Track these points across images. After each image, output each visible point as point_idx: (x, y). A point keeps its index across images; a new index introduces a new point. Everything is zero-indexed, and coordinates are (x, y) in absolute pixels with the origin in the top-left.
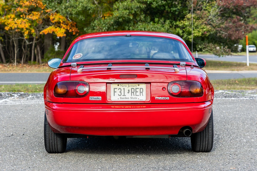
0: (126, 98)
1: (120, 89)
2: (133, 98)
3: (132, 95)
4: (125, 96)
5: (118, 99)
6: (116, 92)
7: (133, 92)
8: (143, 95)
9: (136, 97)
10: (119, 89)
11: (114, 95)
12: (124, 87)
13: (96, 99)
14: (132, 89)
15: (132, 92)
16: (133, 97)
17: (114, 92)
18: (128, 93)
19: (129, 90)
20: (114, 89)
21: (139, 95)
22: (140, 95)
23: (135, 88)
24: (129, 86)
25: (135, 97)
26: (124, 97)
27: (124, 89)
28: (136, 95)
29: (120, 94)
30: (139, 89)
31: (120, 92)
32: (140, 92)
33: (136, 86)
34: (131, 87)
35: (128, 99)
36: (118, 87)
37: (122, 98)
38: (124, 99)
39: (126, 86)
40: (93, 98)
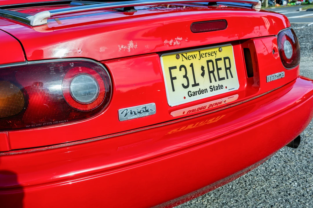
0: (201, 92)
1: (183, 69)
2: (214, 87)
3: (211, 82)
4: (198, 85)
5: (185, 98)
6: (175, 78)
7: (213, 72)
8: (232, 77)
9: (221, 83)
10: (180, 70)
11: (174, 90)
12: (192, 61)
13: (140, 113)
14: (208, 62)
15: (210, 72)
16: (215, 86)
17: (173, 79)
18: (203, 75)
19: (203, 68)
20: (170, 69)
21: (226, 78)
22: (228, 78)
23: (213, 58)
24: (201, 56)
25: (218, 86)
26: (196, 89)
27: (192, 65)
28: (220, 79)
29: (186, 84)
30: (223, 59)
31: (185, 76)
32: (226, 69)
33: (216, 54)
34: (206, 56)
35: (205, 92)
36: (178, 63)
37: (192, 94)
38: (196, 95)
39: (195, 58)
40: (131, 113)
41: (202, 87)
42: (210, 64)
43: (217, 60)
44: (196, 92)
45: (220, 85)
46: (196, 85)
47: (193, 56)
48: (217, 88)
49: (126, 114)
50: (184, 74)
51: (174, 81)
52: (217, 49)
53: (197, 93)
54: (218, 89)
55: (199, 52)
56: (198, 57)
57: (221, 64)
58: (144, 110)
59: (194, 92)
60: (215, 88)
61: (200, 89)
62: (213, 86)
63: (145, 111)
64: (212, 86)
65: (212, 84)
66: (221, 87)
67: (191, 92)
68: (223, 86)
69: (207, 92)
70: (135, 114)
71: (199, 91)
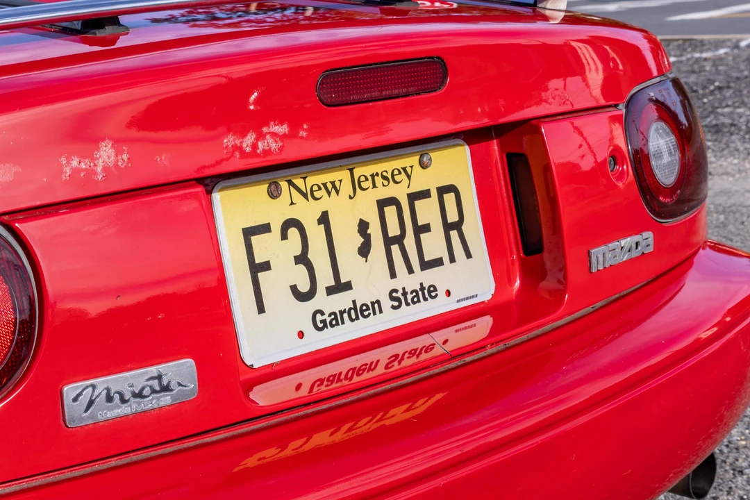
0: (360, 311)
1: (293, 232)
2: (405, 294)
3: (393, 274)
4: (348, 286)
5: (301, 335)
6: (266, 266)
7: (399, 240)
8: (469, 256)
9: (429, 277)
10: (284, 236)
11: (261, 309)
12: (327, 203)
13: (139, 395)
14: (382, 204)
15: (388, 241)
16: (408, 290)
17: (258, 268)
18: (364, 251)
19: (363, 227)
20: (249, 233)
21: (446, 259)
22: (452, 260)
23: (400, 192)
24: (356, 185)
25: (418, 287)
26: (341, 301)
27: (324, 219)
28: (426, 265)
29: (304, 287)
30: (434, 193)
31: (302, 259)
32: (448, 227)
33: (409, 177)
34: (374, 186)
35: (375, 313)
36: (275, 212)
37: (328, 320)
38: (343, 323)
39: (337, 192)
40: (109, 399)
41: (361, 294)
42: (390, 212)
43: (413, 197)
44: (342, 313)
45: (426, 285)
46: (340, 287)
47: (329, 186)
48: (417, 296)
49: (91, 403)
50: (298, 252)
51: (262, 276)
52: (414, 160)
53: (345, 316)
54: (419, 301)
55: (351, 170)
56: (346, 188)
57: (428, 211)
58: (155, 384)
59: (334, 313)
60: (409, 297)
61: (354, 302)
62: (401, 291)
63: (158, 388)
64: (396, 291)
65: (397, 284)
66: (429, 292)
67: (322, 313)
68: (435, 290)
69: (381, 312)
70: (123, 401)
71: (350, 309)
